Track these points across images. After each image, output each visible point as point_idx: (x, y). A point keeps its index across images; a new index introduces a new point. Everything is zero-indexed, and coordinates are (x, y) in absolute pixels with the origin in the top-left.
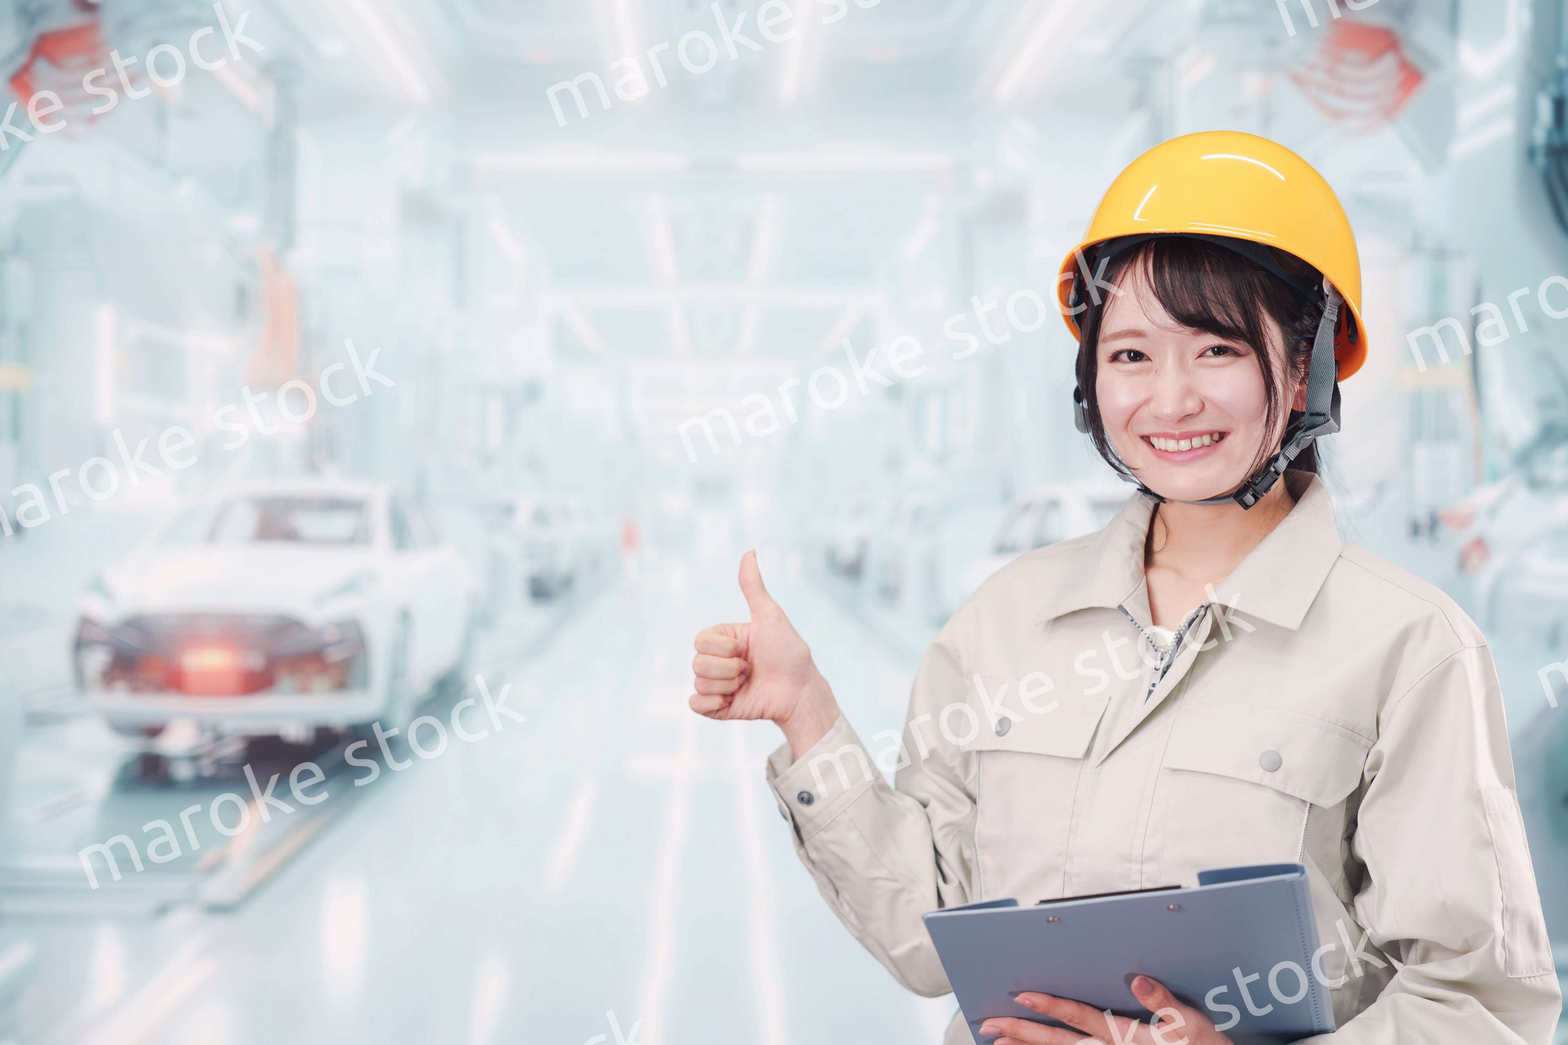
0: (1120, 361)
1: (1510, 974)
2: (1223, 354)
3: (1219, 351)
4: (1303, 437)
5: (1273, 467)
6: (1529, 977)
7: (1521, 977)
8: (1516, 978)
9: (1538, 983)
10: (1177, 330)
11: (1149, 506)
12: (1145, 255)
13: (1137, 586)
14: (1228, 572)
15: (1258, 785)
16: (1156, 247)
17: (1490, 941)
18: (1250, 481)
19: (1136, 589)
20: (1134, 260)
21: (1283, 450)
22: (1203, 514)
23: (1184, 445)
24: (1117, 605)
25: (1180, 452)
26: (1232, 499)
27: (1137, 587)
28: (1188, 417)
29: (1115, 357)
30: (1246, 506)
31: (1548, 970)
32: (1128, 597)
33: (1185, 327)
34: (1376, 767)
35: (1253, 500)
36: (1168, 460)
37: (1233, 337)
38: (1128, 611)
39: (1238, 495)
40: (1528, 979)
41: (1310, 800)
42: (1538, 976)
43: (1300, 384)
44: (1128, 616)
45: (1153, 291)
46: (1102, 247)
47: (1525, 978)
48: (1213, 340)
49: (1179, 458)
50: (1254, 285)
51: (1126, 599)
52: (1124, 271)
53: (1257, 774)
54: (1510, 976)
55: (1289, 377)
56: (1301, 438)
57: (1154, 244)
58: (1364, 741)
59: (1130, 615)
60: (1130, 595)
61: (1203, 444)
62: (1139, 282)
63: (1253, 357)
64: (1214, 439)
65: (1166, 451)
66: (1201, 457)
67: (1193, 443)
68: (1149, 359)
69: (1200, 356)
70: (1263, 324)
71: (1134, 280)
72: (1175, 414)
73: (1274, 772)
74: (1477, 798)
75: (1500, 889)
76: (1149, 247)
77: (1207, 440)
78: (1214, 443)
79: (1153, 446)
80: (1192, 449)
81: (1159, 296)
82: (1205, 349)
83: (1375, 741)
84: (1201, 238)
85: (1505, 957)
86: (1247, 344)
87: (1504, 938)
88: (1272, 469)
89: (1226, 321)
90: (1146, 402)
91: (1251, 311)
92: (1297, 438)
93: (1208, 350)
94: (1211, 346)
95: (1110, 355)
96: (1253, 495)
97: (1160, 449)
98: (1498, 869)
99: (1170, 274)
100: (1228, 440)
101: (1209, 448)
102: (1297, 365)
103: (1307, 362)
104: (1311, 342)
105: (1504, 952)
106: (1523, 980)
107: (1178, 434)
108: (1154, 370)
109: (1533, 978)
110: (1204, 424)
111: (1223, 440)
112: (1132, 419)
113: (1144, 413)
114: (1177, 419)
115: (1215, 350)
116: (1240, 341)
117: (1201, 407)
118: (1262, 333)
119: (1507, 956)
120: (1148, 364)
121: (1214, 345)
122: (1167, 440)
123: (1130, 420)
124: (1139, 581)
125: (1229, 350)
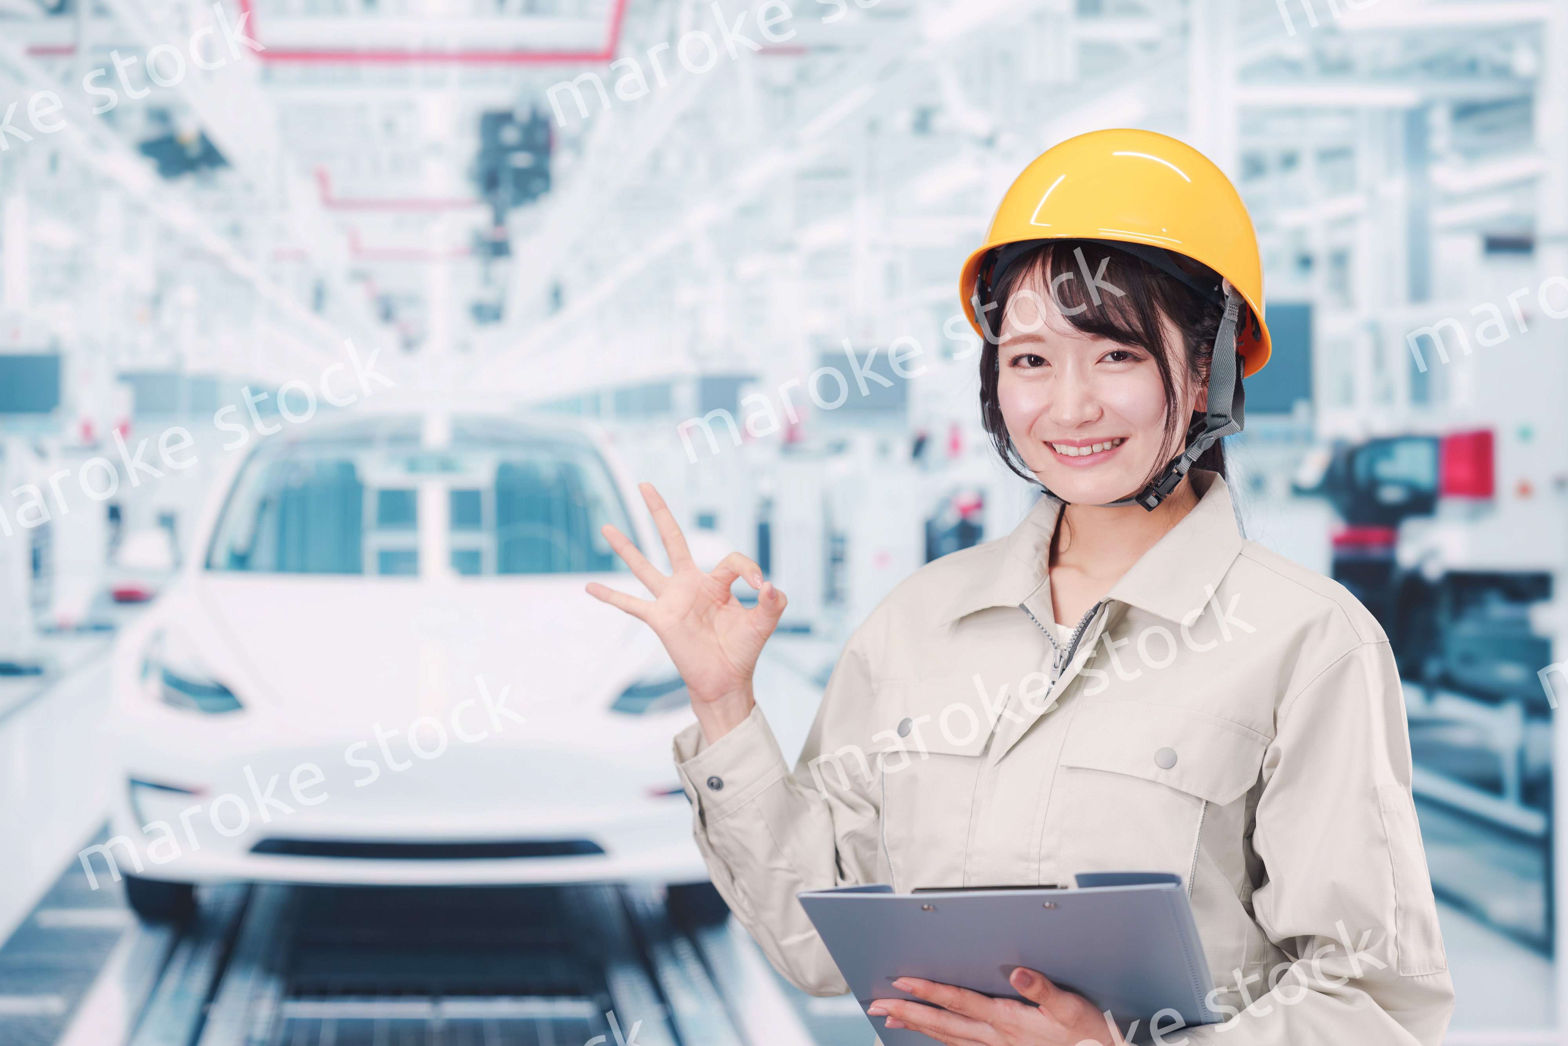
0: (1021, 367)
1: (1403, 973)
2: (1123, 359)
3: (1119, 356)
4: (1205, 438)
5: (1177, 468)
6: (1422, 976)
7: (1413, 975)
8: (1409, 977)
9: (1431, 982)
10: (1076, 336)
11: (1055, 509)
12: (1043, 259)
13: (1040, 585)
14: (1124, 572)
15: (1153, 782)
16: (1053, 253)
17: (1383, 939)
18: (1153, 483)
19: (1040, 588)
20: (1031, 266)
21: (1186, 452)
22: (1104, 516)
23: (1086, 451)
24: (1019, 604)
25: (1081, 456)
26: (1134, 501)
28: (1086, 424)
29: (1016, 363)
30: (1149, 508)
31: (1442, 969)
32: (1030, 597)
33: (1084, 333)
34: (1273, 764)
35: (1156, 501)
36: (1069, 465)
37: (1131, 342)
38: (1029, 609)
39: (1140, 497)
40: (1420, 978)
41: (1206, 797)
42: (1432, 974)
43: (1201, 386)
44: (1029, 614)
47: (1417, 976)
48: (1111, 345)
49: (1080, 463)
50: (1151, 286)
51: (1027, 598)
52: (1022, 275)
53: (1153, 771)
54: (1402, 975)
55: (1189, 381)
56: (1203, 440)
57: (1051, 250)
58: (1261, 738)
59: (1031, 613)
60: (1033, 594)
61: (1104, 449)
62: (1037, 287)
63: (1152, 361)
64: (1114, 443)
65: (1067, 455)
66: (1101, 462)
67: (1094, 447)
68: (1050, 365)
69: (1099, 361)
70: (1160, 327)
71: (1033, 286)
72: (1074, 420)
73: (1168, 770)
74: (1373, 795)
75: (1394, 887)
76: (1047, 252)
77: (1107, 445)
78: (1115, 447)
79: (1055, 449)
80: (1093, 453)
82: (1104, 355)
83: (1272, 738)
85: (1397, 954)
86: (1146, 349)
87: (1396, 937)
88: (1175, 470)
89: (1123, 326)
90: (1047, 409)
91: (1150, 314)
92: (1199, 439)
93: (1107, 355)
94: (1110, 352)
95: (1010, 360)
96: (1156, 497)
97: (1061, 453)
98: (1391, 867)
100: (1127, 445)
101: (1110, 454)
102: (1198, 368)
103: (1207, 366)
104: (1211, 344)
105: (1396, 950)
106: (1415, 978)
107: (1078, 440)
108: (1054, 376)
109: (1425, 976)
110: (1104, 430)
111: (1124, 444)
112: (1034, 425)
113: (1045, 420)
114: (1076, 426)
115: (1115, 355)
116: (1138, 345)
117: (1100, 413)
118: (1160, 337)
119: (1400, 955)
120: (1048, 369)
121: (1113, 351)
122: (1070, 447)
123: (1032, 427)
124: (1042, 580)
125: (1128, 355)
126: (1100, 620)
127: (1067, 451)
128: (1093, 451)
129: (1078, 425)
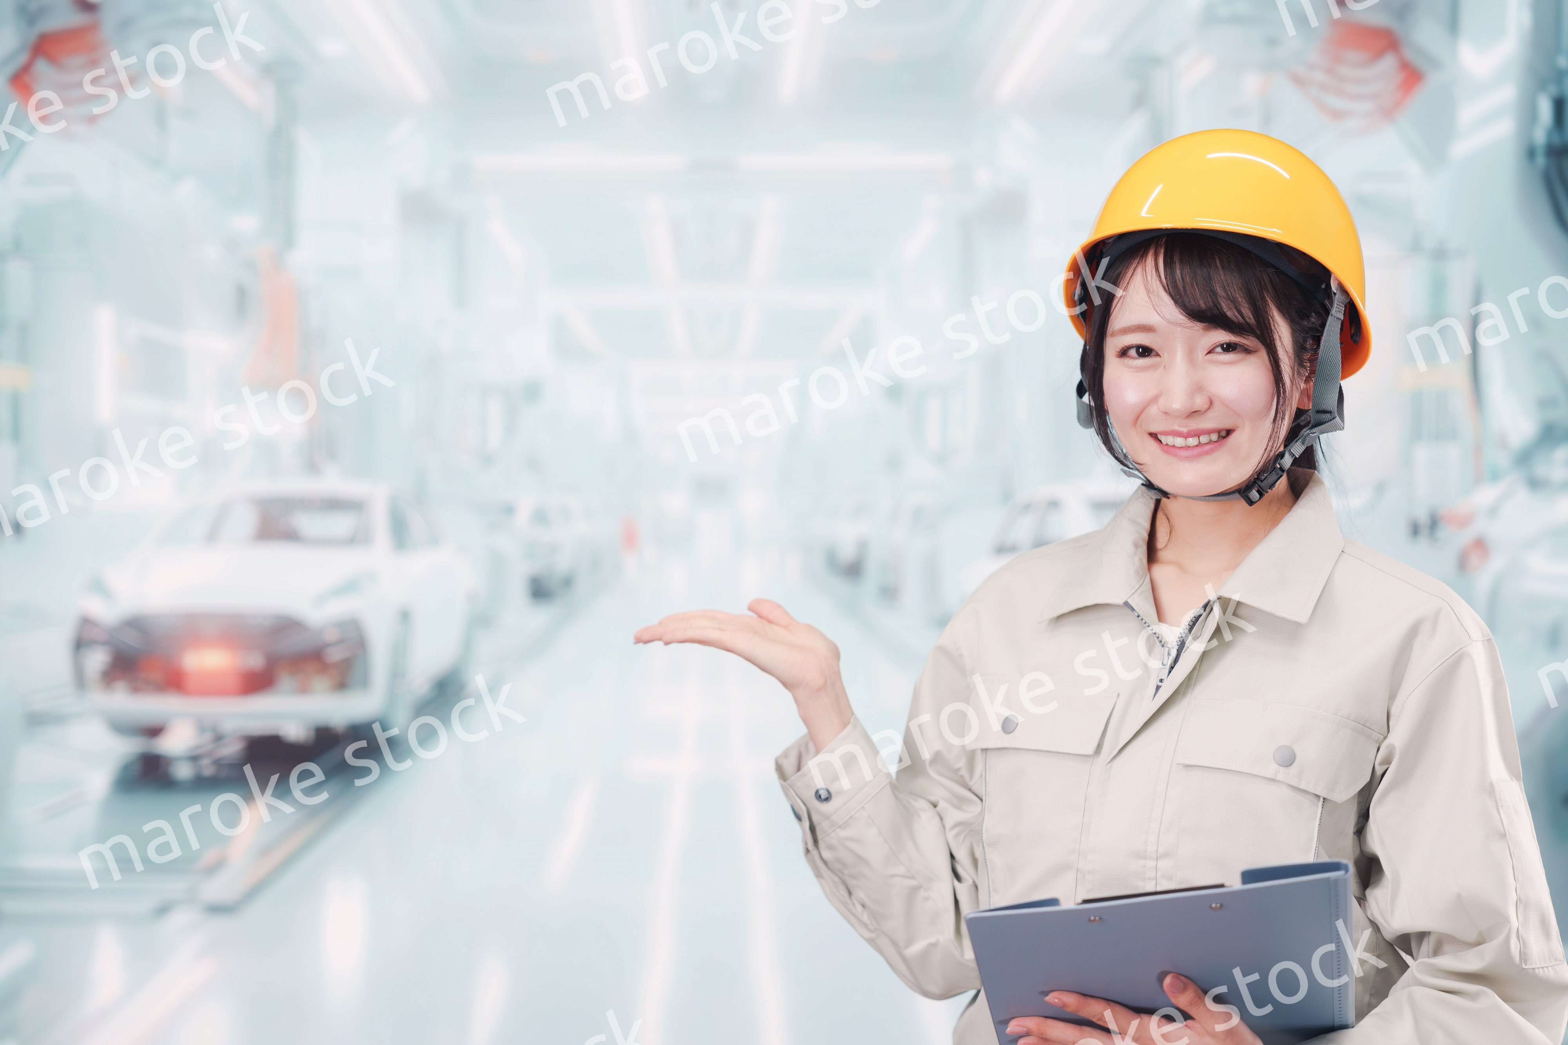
0: (1129, 357)
1: (1525, 965)
2: (1232, 351)
3: (1229, 348)
4: (1309, 434)
5: (1279, 464)
6: (1543, 968)
7: (1535, 967)
8: (1531, 968)
9: (1550, 973)
10: (1187, 325)
11: (1152, 500)
12: (1156, 250)
13: (1141, 582)
14: (1233, 566)
15: (1273, 780)
16: (1166, 243)
17: (1505, 932)
18: (1256, 477)
19: (1141, 585)
20: (1144, 255)
21: (1289, 448)
22: (1207, 510)
23: (1193, 441)
24: (1123, 602)
25: (1188, 448)
26: (1237, 495)
27: (1142, 583)
28: (1194, 414)
29: (1124, 353)
30: (1251, 503)
31: (1560, 960)
32: (1133, 593)
33: (1195, 322)
34: (1387, 761)
35: (1258, 496)
36: (1175, 455)
37: (1243, 334)
38: (1134, 607)
39: (1243, 491)
40: (1541, 970)
41: (1323, 794)
42: (1551, 966)
43: (1307, 381)
44: (1134, 612)
45: (1163, 286)
46: (1110, 242)
47: (1539, 968)
48: (1222, 336)
49: (1184, 454)
50: (1264, 281)
51: (1131, 595)
52: (1134, 266)
53: (1271, 769)
54: (1524, 967)
55: (1296, 374)
56: (1307, 436)
57: (1164, 240)
58: (1375, 735)
59: (1136, 611)
60: (1136, 591)
61: (1210, 440)
62: (1149, 276)
63: (1263, 354)
64: (1221, 435)
65: (1174, 446)
66: (1207, 453)
67: (1201, 438)
68: (1158, 355)
69: (1209, 352)
70: (1273, 320)
71: (1145, 276)
72: (1182, 410)
73: (1287, 767)
74: (1489, 790)
75: (1514, 880)
76: (1159, 243)
77: (1214, 437)
78: (1222, 438)
79: (1161, 441)
80: (1199, 445)
81: (1170, 292)
82: (1215, 345)
83: (1386, 735)
84: (1212, 234)
85: (1519, 946)
86: (1257, 340)
87: (1518, 929)
88: (1278, 466)
89: (1236, 317)
90: (1155, 399)
91: (1261, 307)
92: (1303, 435)
93: (1217, 346)
94: (1221, 343)
95: (1118, 350)
96: (1258, 491)
97: (1167, 445)
98: (1511, 861)
99: (1181, 270)
100: (1234, 437)
101: (1216, 444)
102: (1304, 364)
103: (1313, 360)
104: (1317, 340)
105: (1518, 943)
106: (1537, 970)
107: (1185, 430)
108: (1163, 366)
109: (1546, 968)
110: (1211, 422)
111: (1229, 436)
112: (1141, 416)
113: (1153, 410)
114: (1185, 416)
115: (1225, 346)
116: (1250, 337)
117: (1209, 404)
118: (1271, 330)
119: (1522, 947)
120: (1157, 359)
121: (1224, 342)
122: (1175, 437)
123: (1138, 417)
124: (1144, 577)
125: (1238, 347)
126: (1208, 618)
127: (1173, 441)
128: (1200, 442)
129: (1187, 414)
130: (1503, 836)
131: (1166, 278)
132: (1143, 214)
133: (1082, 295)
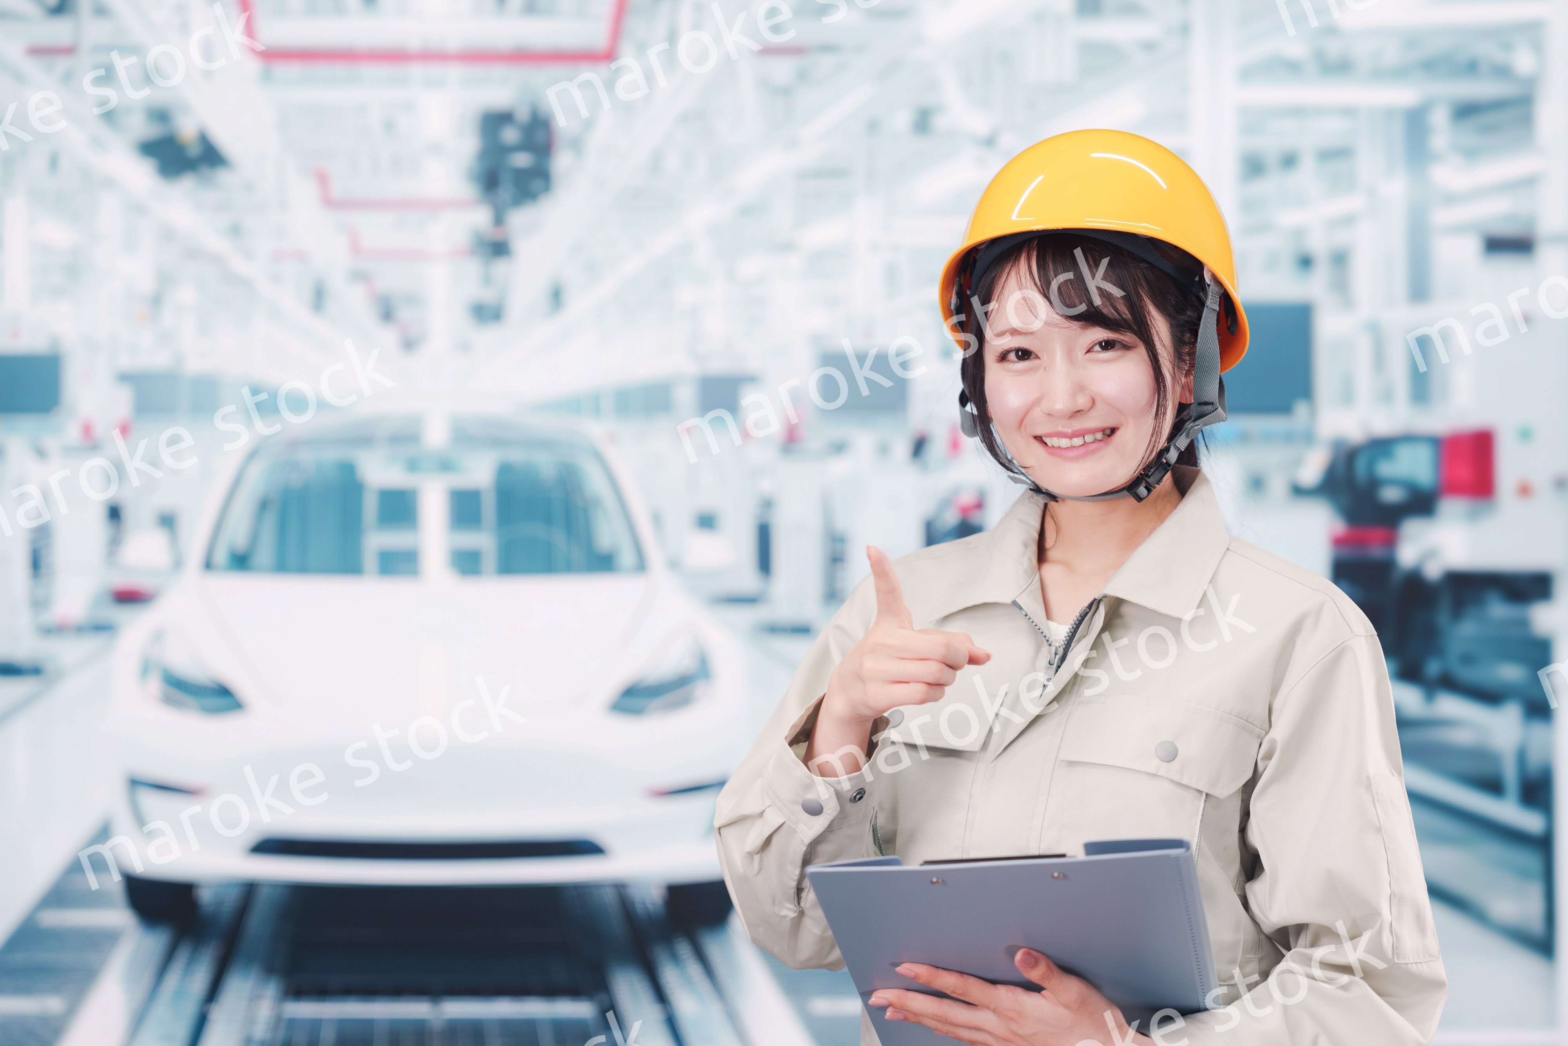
0: (1009, 361)
1: (1398, 960)
2: (1110, 349)
3: (1107, 345)
4: (1193, 427)
5: (1165, 458)
6: (1416, 963)
7: (1408, 962)
8: (1403, 963)
9: (1424, 969)
10: (1064, 326)
11: (1040, 504)
12: (1028, 253)
13: (1030, 581)
14: (1118, 565)
15: (1154, 775)
16: (1038, 244)
17: (1378, 926)
18: (1143, 473)
19: (1030, 584)
20: (1017, 259)
21: (1174, 442)
22: (1091, 510)
23: (1078, 441)
24: (1011, 601)
25: (1072, 447)
26: (1125, 492)
27: (1031, 583)
28: (1078, 414)
29: (1003, 357)
30: (1139, 499)
31: (1435, 957)
32: (1022, 593)
33: (1073, 322)
34: (1269, 756)
35: (1146, 492)
36: (1060, 456)
37: (1120, 330)
38: (1022, 606)
39: (1131, 487)
40: (1414, 965)
41: (1206, 790)
42: (1425, 962)
43: (1187, 375)
44: (1022, 611)
45: (1038, 288)
46: (983, 249)
47: (1411, 963)
48: (1100, 334)
49: (1071, 454)
50: (1138, 277)
51: (1020, 594)
52: (1007, 271)
53: (1153, 765)
54: (1396, 961)
55: (1176, 370)
56: (1191, 428)
57: (1036, 242)
58: (1256, 730)
59: (1024, 610)
60: (1024, 590)
61: (1095, 439)
62: (1023, 280)
63: (1142, 350)
64: (1105, 433)
65: (1059, 447)
66: (1093, 452)
67: (1086, 438)
68: (1037, 357)
69: (1088, 351)
70: (1149, 316)
71: (1019, 280)
72: (1066, 410)
73: (1169, 763)
74: (1366, 784)
75: (1388, 874)
76: (1031, 245)
77: (1099, 436)
78: (1106, 437)
79: (1045, 443)
80: (1085, 443)
81: (1044, 293)
82: (1093, 344)
83: (1267, 731)
84: (1082, 234)
85: (1392, 941)
86: (1135, 336)
87: (1391, 923)
88: (1164, 461)
89: (1112, 314)
90: (1037, 402)
91: (1136, 302)
92: (1187, 428)
93: (1095, 345)
94: (1100, 340)
95: (998, 354)
96: (1146, 487)
97: (1052, 447)
98: (1385, 854)
99: (1054, 270)
100: (1118, 434)
101: (1101, 444)
102: (1183, 357)
103: (1192, 354)
104: (1195, 333)
105: (1391, 937)
106: (1410, 965)
107: (1069, 431)
108: (1043, 368)
109: (1419, 964)
110: (1094, 421)
111: (1114, 434)
112: (1024, 420)
113: (1037, 413)
114: (1068, 416)
115: (1103, 344)
116: (1128, 333)
117: (1092, 403)
118: (1148, 324)
119: (1394, 941)
120: (1037, 362)
121: (1102, 339)
122: (1060, 438)
123: (1022, 421)
124: (1033, 577)
125: (1117, 345)
126: (1095, 615)
127: (1059, 442)
128: (1085, 442)
129: (1070, 415)
130: (1379, 830)
131: (1040, 281)
132: (1014, 217)
133: (958, 304)
